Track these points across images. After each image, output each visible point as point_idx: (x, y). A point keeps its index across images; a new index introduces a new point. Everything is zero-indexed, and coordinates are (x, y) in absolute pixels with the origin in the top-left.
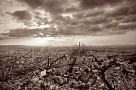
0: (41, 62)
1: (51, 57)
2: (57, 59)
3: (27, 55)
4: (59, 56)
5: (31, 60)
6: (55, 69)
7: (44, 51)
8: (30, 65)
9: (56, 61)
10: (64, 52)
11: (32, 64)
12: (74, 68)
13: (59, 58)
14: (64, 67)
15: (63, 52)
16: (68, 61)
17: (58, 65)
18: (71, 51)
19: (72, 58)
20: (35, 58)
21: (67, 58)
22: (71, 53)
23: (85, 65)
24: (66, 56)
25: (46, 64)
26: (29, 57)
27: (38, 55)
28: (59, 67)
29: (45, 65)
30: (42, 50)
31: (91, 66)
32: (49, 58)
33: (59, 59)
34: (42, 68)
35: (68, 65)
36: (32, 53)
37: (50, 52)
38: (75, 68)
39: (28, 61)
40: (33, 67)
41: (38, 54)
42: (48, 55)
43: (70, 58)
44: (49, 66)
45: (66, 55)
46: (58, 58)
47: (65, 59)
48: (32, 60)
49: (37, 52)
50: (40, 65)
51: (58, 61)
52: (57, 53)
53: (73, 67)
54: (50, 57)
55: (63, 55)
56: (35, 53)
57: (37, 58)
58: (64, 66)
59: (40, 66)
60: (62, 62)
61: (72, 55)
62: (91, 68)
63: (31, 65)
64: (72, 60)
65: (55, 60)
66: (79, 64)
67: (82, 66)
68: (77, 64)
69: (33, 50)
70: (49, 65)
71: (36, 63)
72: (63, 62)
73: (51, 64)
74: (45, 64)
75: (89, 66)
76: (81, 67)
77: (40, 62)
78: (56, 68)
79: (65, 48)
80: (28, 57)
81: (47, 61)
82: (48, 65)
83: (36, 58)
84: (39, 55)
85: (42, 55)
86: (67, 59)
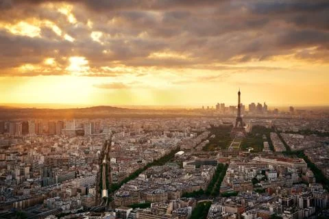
0: (69, 179)
1: (113, 160)
2: (137, 168)
3: (6, 148)
4: (147, 157)
5: (22, 173)
6: (129, 211)
7: (80, 133)
8: (16, 194)
9: (135, 175)
10: (169, 136)
11: (26, 192)
12: (213, 208)
13: (149, 165)
14: (171, 204)
15: (164, 139)
16: (187, 177)
17: (143, 196)
18: (199, 133)
19: (207, 163)
20: (42, 160)
21: (185, 164)
22: (203, 140)
23: (267, 198)
24: (181, 153)
25: (91, 191)
26: (11, 157)
27: (53, 150)
28: (147, 205)
29: (87, 192)
30: (73, 126)
31: (293, 203)
32: (104, 161)
33: (146, 168)
34: (72, 208)
35: (185, 195)
36: (28, 142)
37: (107, 138)
38: (219, 211)
39: (9, 177)
40: (33, 204)
41: (56, 145)
42: (97, 150)
43: (198, 165)
44: (105, 198)
45: (179, 150)
46: (144, 162)
47: (176, 167)
48: (27, 170)
49: (52, 136)
50: (61, 195)
51: (142, 176)
52: (141, 142)
53: (209, 204)
54: (109, 159)
55: (163, 152)
56: (41, 140)
57: (50, 164)
58: (170, 199)
59: (63, 196)
60: (159, 181)
61: (205, 149)
62: (292, 211)
63: (21, 194)
64: (206, 174)
65: (130, 171)
66: (235, 194)
67: (251, 204)
68: (231, 191)
69: (32, 127)
70: (105, 193)
71: (42, 184)
72: (167, 181)
73: (113, 189)
74: (83, 189)
75: (284, 203)
76: (248, 208)
77: (61, 181)
78: (134, 207)
79: (174, 117)
80: (8, 158)
81: (93, 179)
82: (101, 192)
83: (47, 161)
84: (58, 149)
85: (72, 148)
86: (181, 166)
